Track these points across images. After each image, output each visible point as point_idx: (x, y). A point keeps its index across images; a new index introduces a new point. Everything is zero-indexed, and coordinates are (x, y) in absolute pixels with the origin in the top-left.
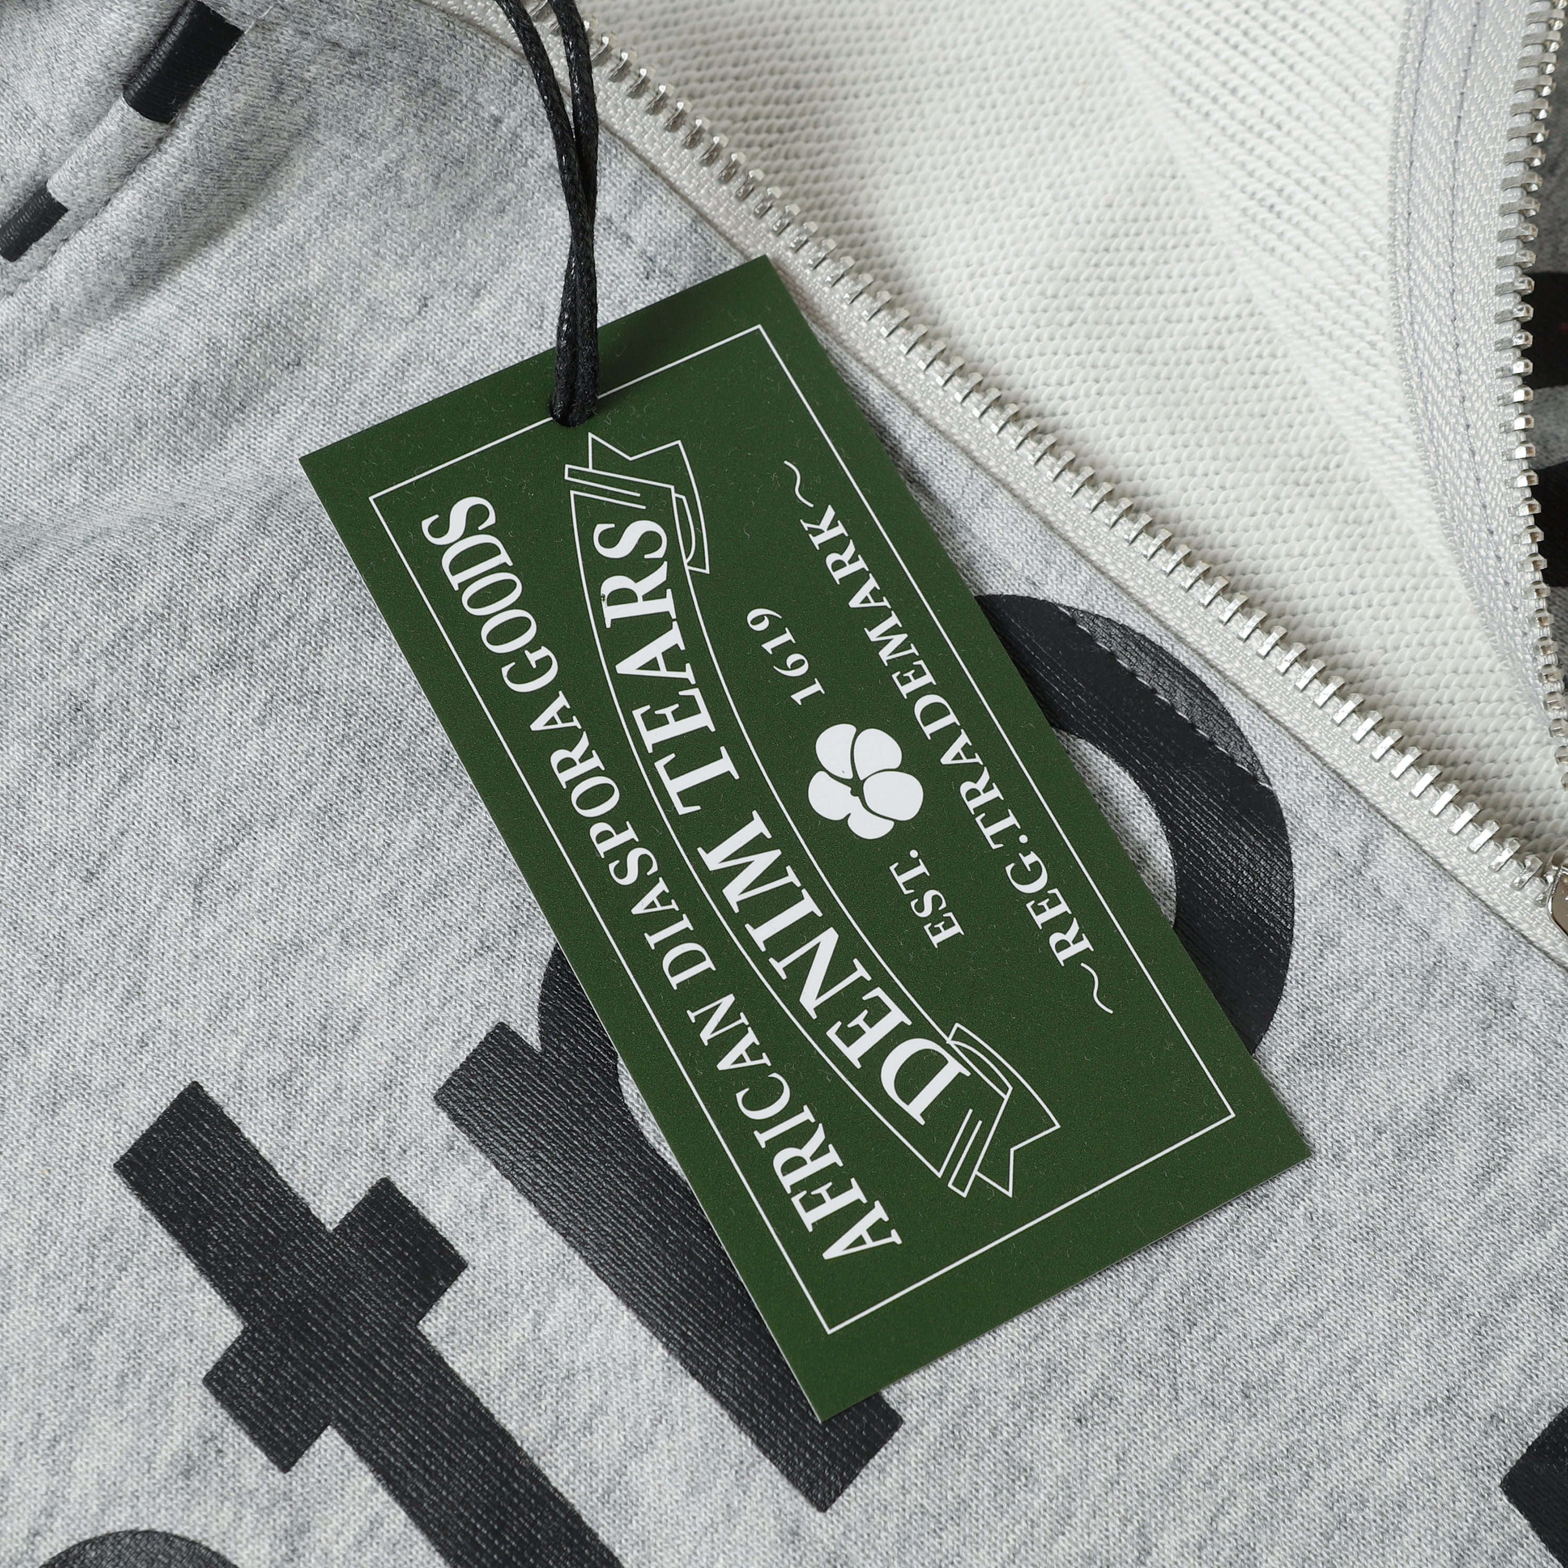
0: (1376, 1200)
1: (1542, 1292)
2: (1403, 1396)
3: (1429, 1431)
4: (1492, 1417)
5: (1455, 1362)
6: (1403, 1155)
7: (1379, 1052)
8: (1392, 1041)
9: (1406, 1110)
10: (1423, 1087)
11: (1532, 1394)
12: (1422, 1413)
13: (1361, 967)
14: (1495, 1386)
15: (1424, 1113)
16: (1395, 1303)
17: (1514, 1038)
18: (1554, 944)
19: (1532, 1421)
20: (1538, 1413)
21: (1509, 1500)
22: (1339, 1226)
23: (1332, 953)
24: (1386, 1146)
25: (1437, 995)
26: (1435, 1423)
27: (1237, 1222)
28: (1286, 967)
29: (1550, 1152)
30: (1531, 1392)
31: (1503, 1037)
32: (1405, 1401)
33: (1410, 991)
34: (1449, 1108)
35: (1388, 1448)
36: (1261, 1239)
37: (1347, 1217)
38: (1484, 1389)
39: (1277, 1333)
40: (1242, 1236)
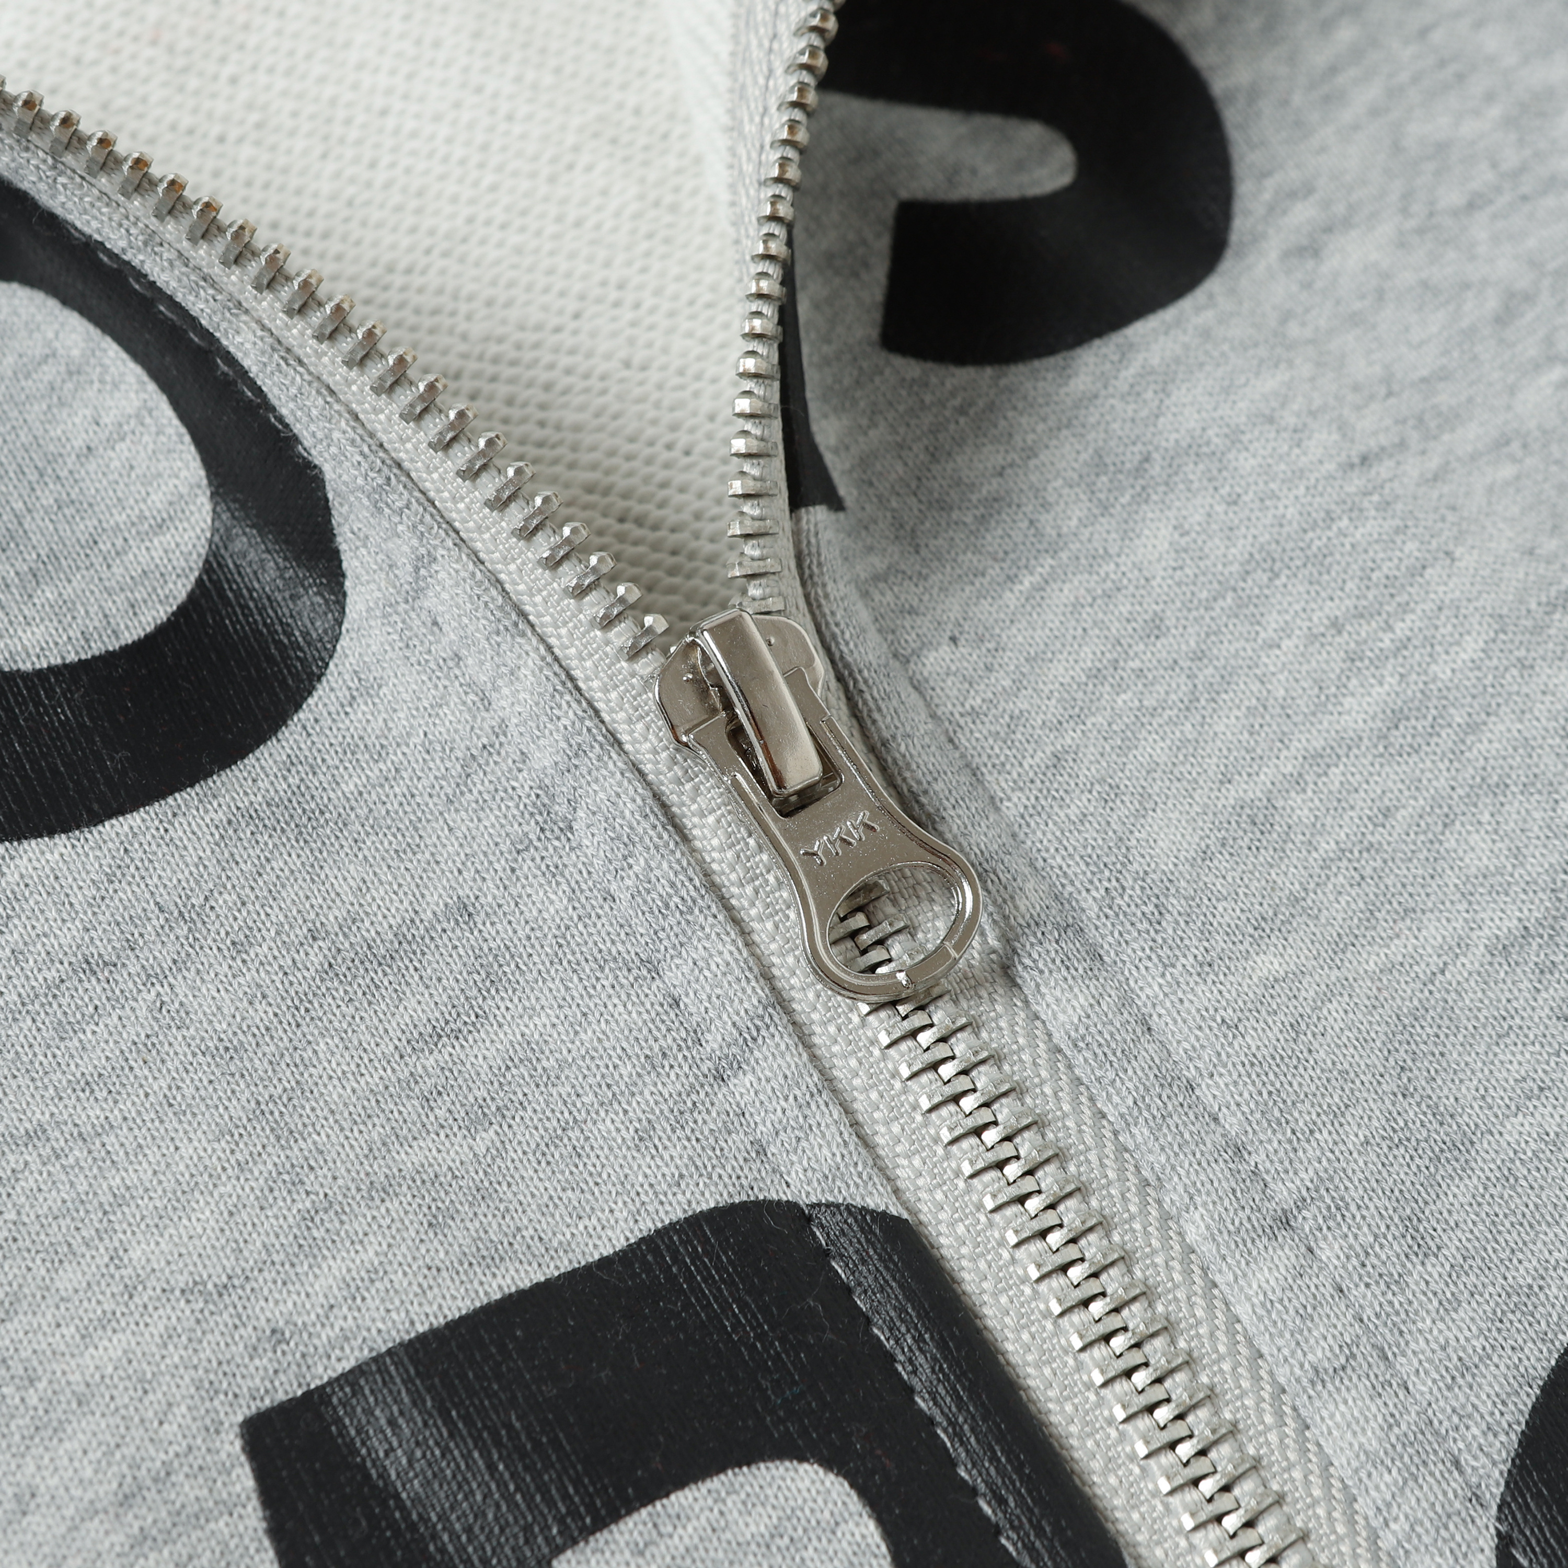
0: (261, 1013)
1: (428, 1199)
2: (163, 1263)
3: (174, 1319)
4: (274, 1331)
5: (258, 1244)
6: (331, 974)
7: (369, 843)
8: (395, 836)
9: (367, 924)
10: (406, 903)
11: (344, 1319)
12: (177, 1293)
13: (394, 732)
14: (299, 1294)
15: (391, 936)
16: (216, 1145)
17: (555, 872)
18: (655, 752)
19: (329, 1357)
20: (342, 1349)
21: (243, 1449)
22: (192, 1030)
23: (366, 704)
24: (316, 957)
25: (475, 792)
26: (188, 1312)
27: (58, 987)
28: (298, 707)
29: (536, 1036)
30: (345, 1318)
31: (539, 868)
32: (162, 1271)
33: (444, 778)
34: (427, 940)
35: (106, 1322)
36: (79, 1016)
37: (211, 1022)
38: (280, 1292)
39: (37, 1134)
40: (55, 1006)
